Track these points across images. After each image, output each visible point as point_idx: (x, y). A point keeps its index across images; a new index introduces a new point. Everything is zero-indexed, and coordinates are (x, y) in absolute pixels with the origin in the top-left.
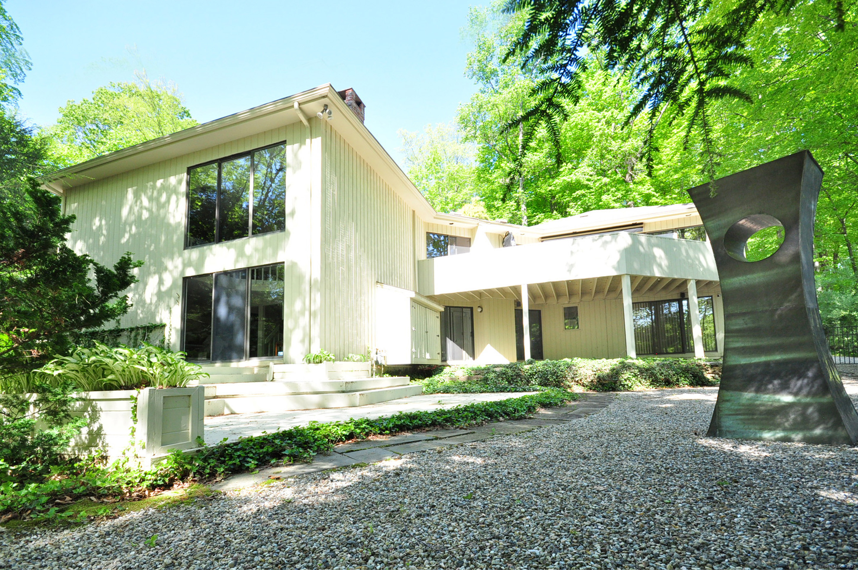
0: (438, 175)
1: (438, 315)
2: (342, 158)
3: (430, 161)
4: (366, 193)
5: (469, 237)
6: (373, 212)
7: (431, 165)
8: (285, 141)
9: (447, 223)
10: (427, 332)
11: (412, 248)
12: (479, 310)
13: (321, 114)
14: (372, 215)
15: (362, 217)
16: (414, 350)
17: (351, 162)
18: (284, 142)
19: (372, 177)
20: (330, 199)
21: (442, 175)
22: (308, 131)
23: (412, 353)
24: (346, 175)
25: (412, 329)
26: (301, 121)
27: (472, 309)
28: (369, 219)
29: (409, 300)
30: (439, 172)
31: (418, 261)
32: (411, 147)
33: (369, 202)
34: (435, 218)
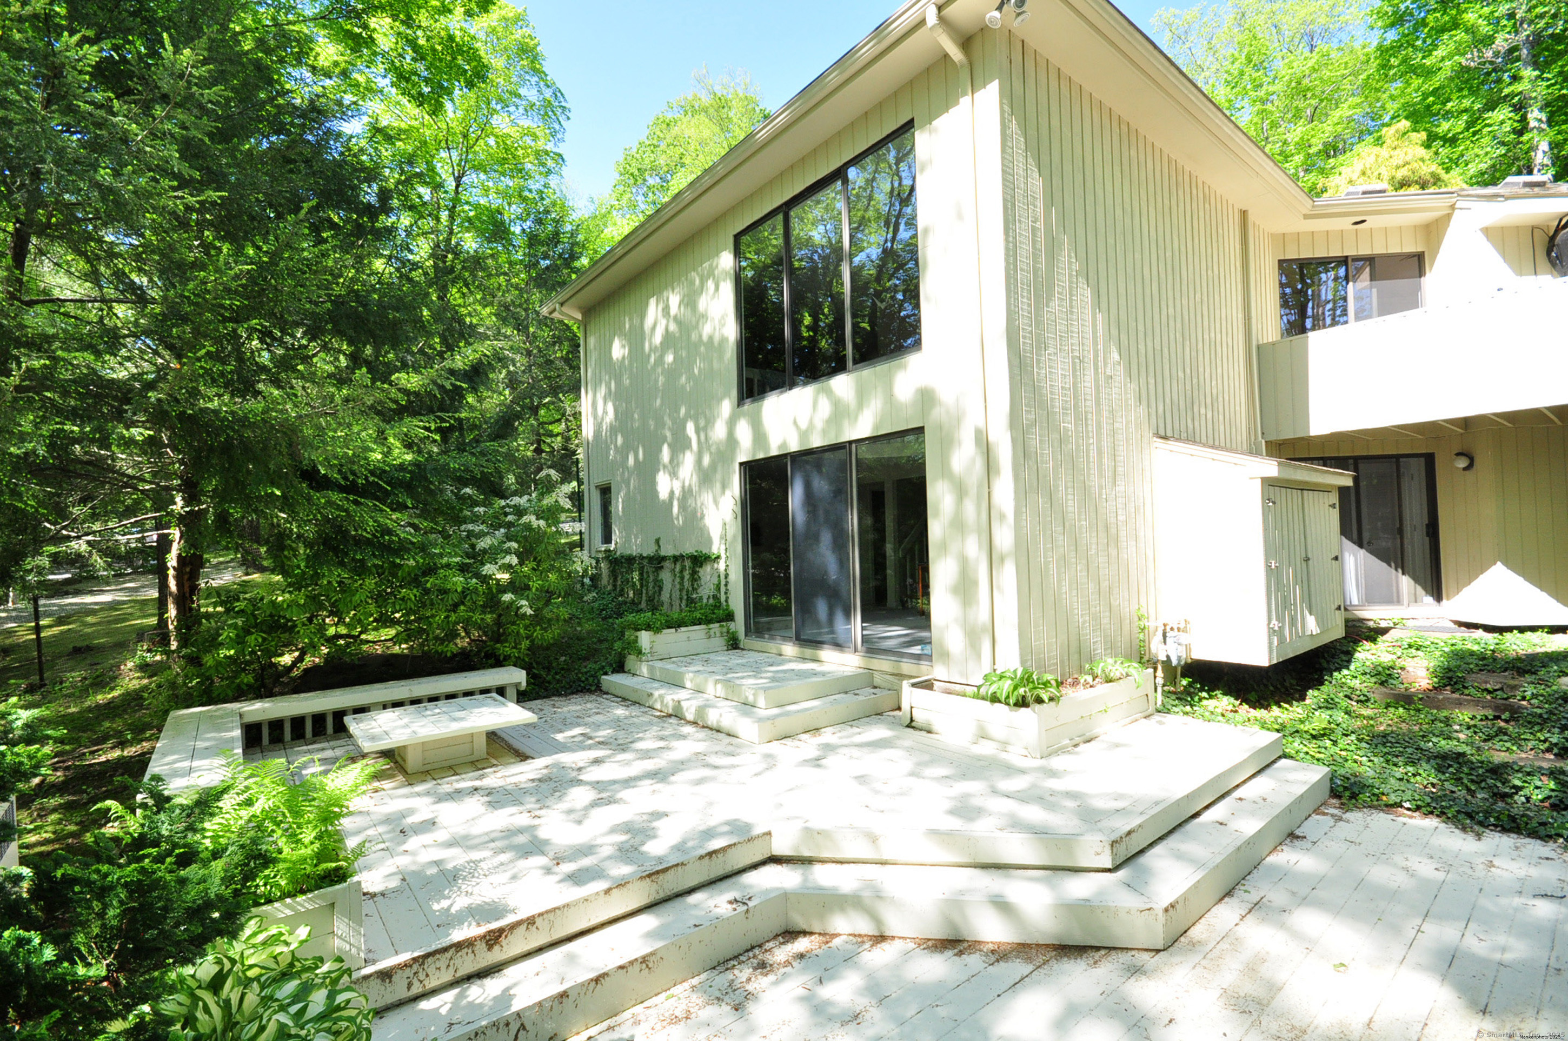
0: (1262, 93)
1: (1334, 498)
2: (1055, 122)
3: (1237, 65)
4: (1118, 201)
5: (1419, 250)
6: (1138, 248)
7: (1242, 74)
8: (912, 121)
9: (1345, 224)
10: (1307, 560)
11: (1241, 316)
12: (1462, 463)
13: (997, 14)
14: (1138, 256)
15: (1112, 271)
16: (1275, 624)
17: (1077, 128)
18: (909, 126)
19: (1134, 153)
20: (1025, 249)
21: (1271, 89)
22: (965, 75)
23: (1271, 632)
24: (1068, 167)
25: (1268, 567)
26: (946, 56)
27: (1430, 459)
28: (1130, 271)
29: (1258, 484)
30: (1261, 86)
31: (1258, 347)
32: (1188, 45)
33: (1128, 221)
34: (1306, 217)
